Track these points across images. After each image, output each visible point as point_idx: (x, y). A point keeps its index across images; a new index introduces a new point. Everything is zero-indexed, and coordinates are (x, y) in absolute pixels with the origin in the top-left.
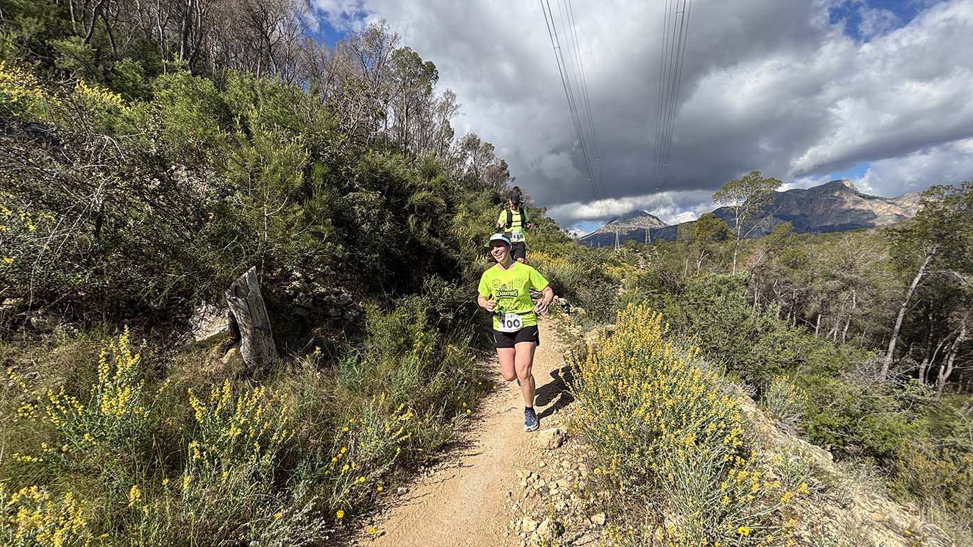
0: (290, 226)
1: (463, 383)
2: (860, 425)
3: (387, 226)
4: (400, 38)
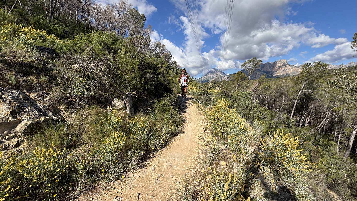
4: (132, 5)
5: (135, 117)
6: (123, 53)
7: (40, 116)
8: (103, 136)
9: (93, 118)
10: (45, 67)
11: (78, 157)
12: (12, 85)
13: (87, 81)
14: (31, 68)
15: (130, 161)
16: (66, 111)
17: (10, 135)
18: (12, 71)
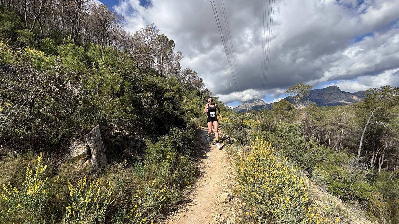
0: (114, 107)
1: (187, 173)
2: (352, 187)
3: (155, 106)
4: (160, 31)
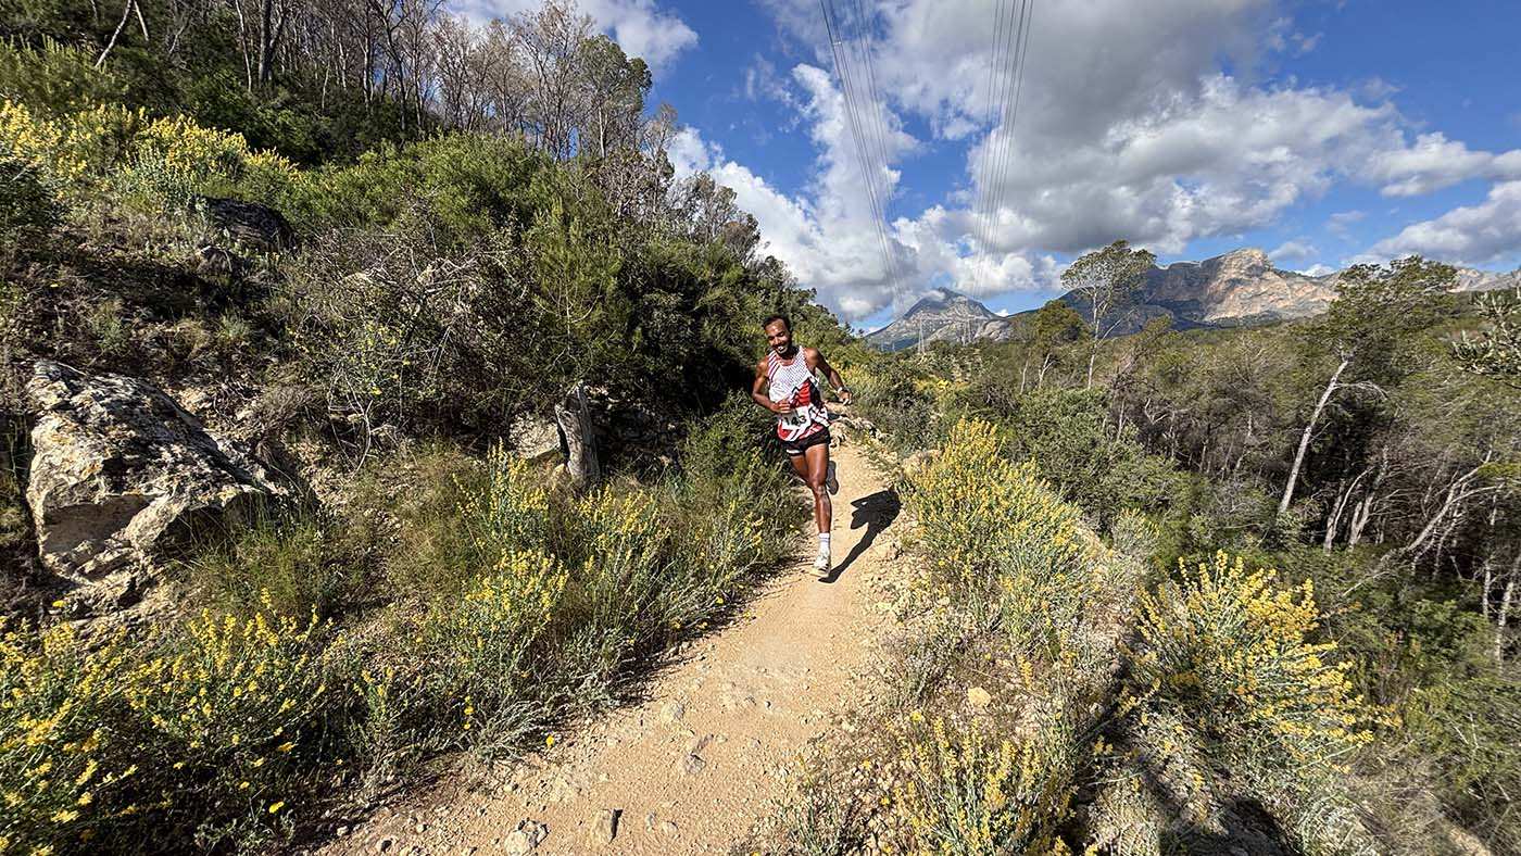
5: (602, 493)
6: (555, 222)
7: (218, 481)
8: (471, 570)
9: (430, 493)
10: (241, 281)
11: (368, 655)
12: (109, 354)
13: (408, 340)
14: (184, 288)
15: (579, 674)
16: (320, 464)
17: (101, 555)
18: (111, 298)
